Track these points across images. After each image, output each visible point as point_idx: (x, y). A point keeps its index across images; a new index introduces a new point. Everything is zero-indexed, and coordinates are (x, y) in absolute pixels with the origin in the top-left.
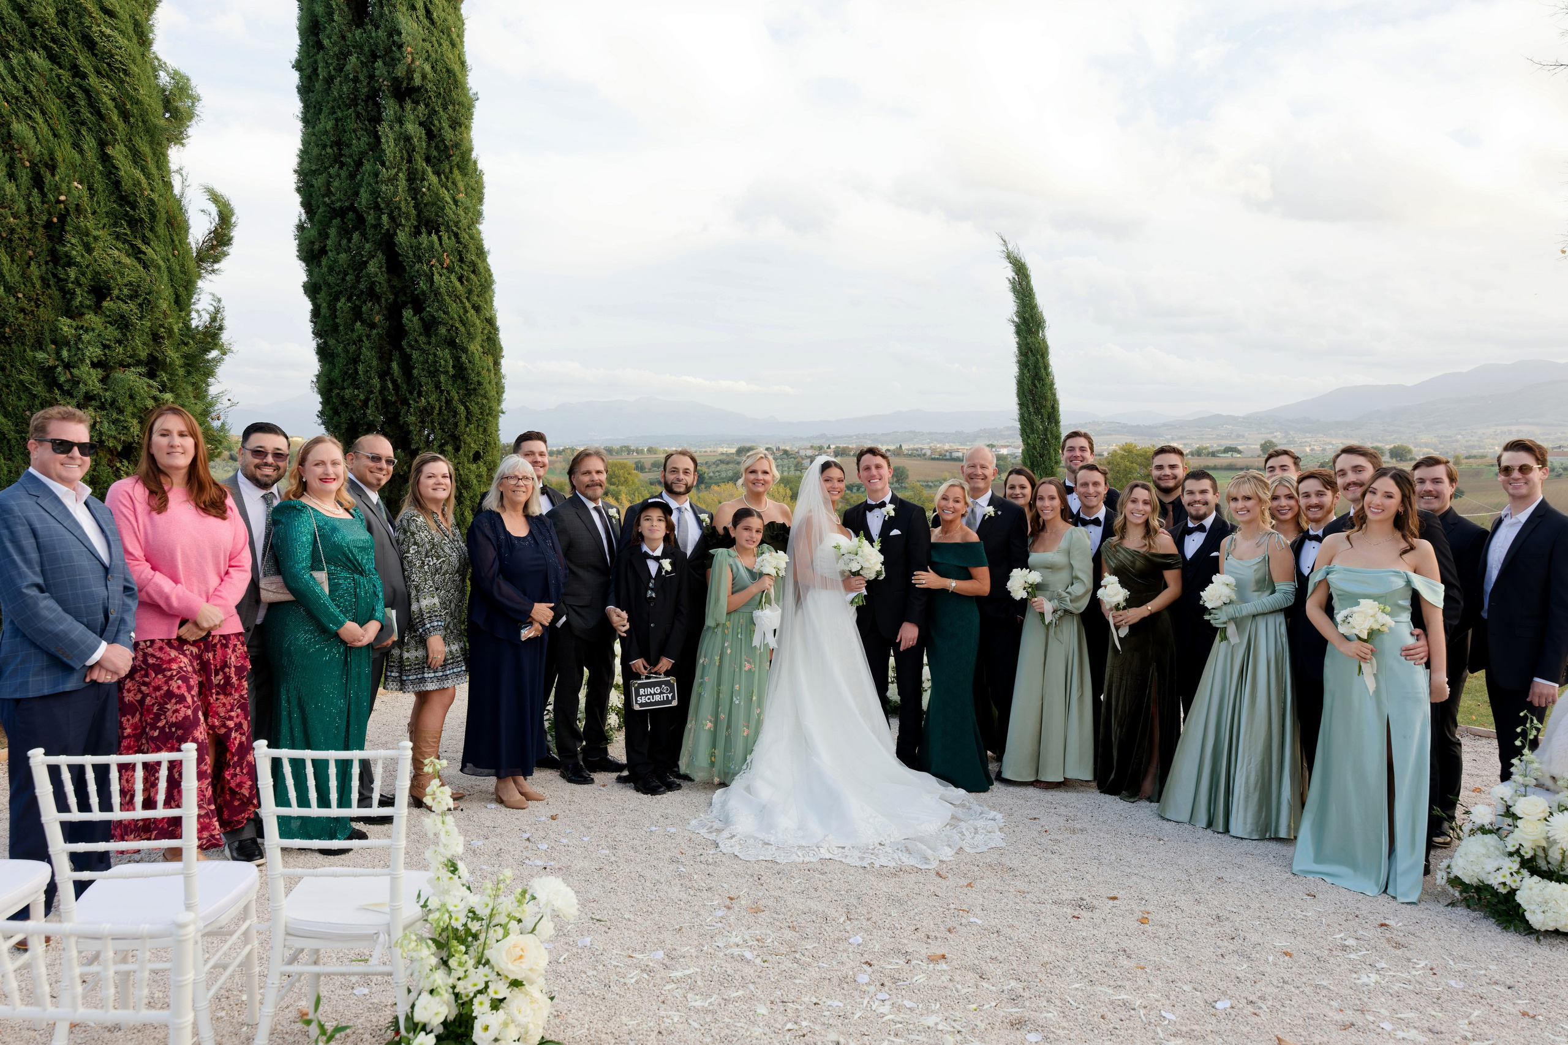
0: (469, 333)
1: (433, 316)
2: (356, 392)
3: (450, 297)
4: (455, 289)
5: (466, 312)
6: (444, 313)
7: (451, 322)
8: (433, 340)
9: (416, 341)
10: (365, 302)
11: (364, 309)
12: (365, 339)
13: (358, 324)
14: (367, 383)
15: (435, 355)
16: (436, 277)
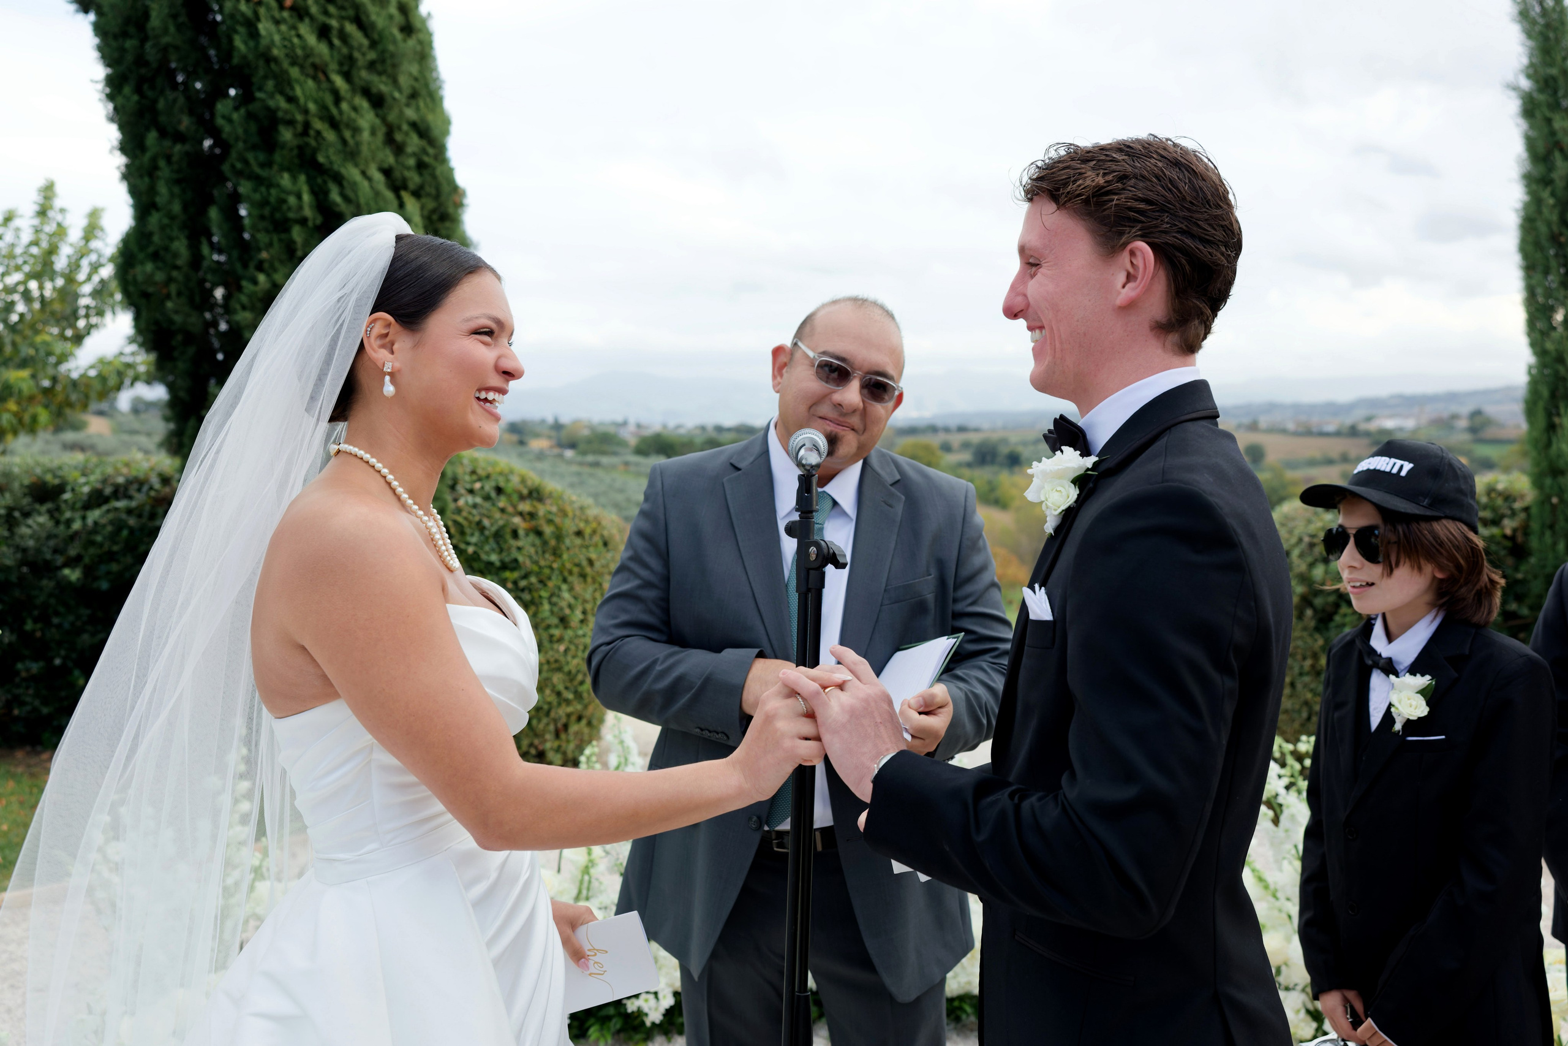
0: (344, 142)
1: (268, 109)
2: (149, 267)
3: (302, 67)
4: (309, 53)
5: (337, 98)
6: (291, 99)
7: (299, 117)
8: (277, 157)
9: (246, 162)
10: (162, 92)
11: (161, 105)
12: (162, 163)
13: (152, 137)
14: (166, 249)
15: (278, 186)
16: (264, 27)
